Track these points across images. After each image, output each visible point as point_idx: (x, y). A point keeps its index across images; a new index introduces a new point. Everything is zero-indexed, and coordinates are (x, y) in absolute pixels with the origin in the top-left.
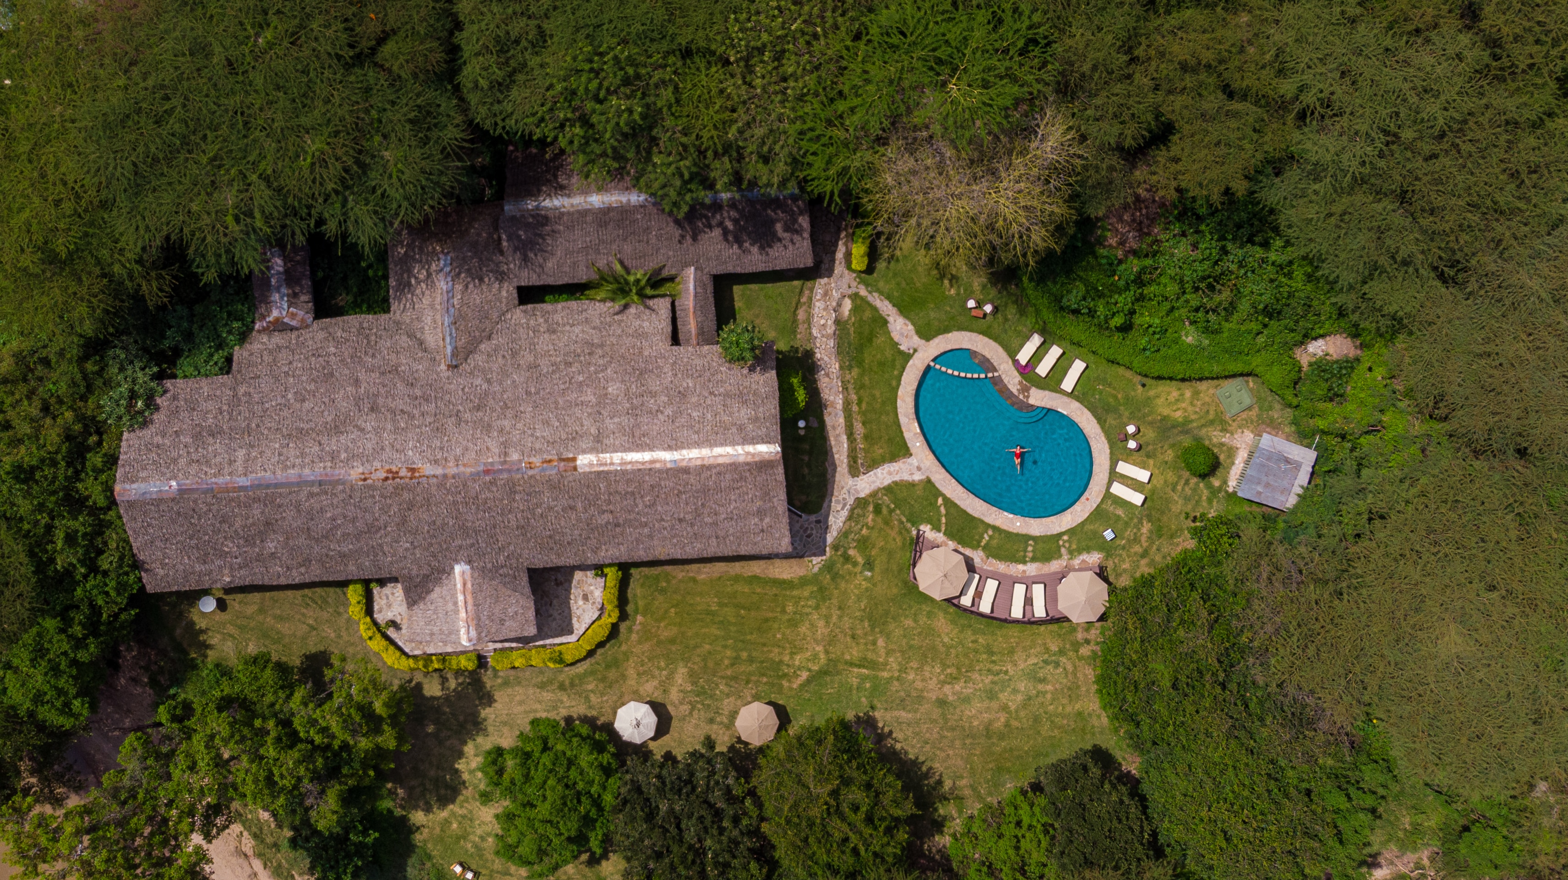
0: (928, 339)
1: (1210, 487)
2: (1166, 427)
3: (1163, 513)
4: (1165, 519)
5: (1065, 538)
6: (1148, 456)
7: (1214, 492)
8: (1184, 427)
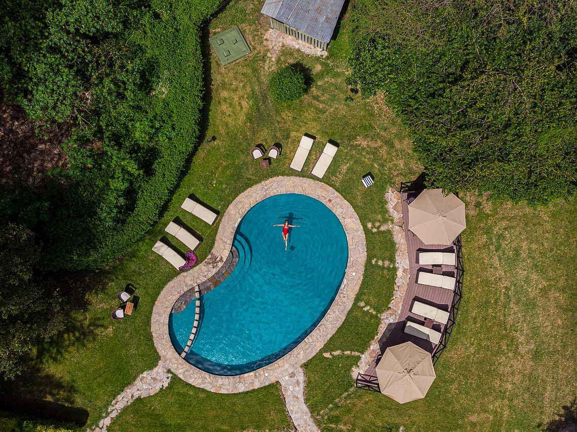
0: (158, 358)
1: (321, 75)
2: (257, 118)
3: (347, 124)
4: (353, 122)
5: (369, 225)
6: (288, 136)
7: (327, 70)
8: (259, 99)
